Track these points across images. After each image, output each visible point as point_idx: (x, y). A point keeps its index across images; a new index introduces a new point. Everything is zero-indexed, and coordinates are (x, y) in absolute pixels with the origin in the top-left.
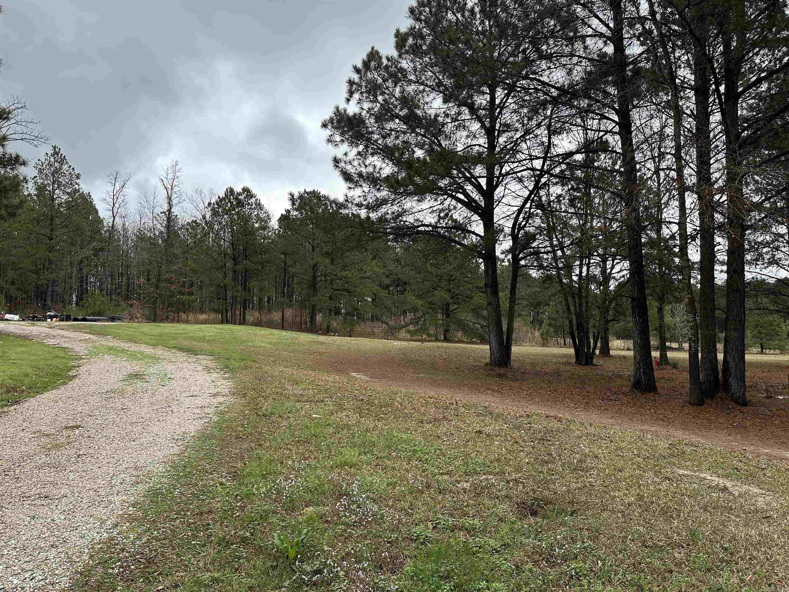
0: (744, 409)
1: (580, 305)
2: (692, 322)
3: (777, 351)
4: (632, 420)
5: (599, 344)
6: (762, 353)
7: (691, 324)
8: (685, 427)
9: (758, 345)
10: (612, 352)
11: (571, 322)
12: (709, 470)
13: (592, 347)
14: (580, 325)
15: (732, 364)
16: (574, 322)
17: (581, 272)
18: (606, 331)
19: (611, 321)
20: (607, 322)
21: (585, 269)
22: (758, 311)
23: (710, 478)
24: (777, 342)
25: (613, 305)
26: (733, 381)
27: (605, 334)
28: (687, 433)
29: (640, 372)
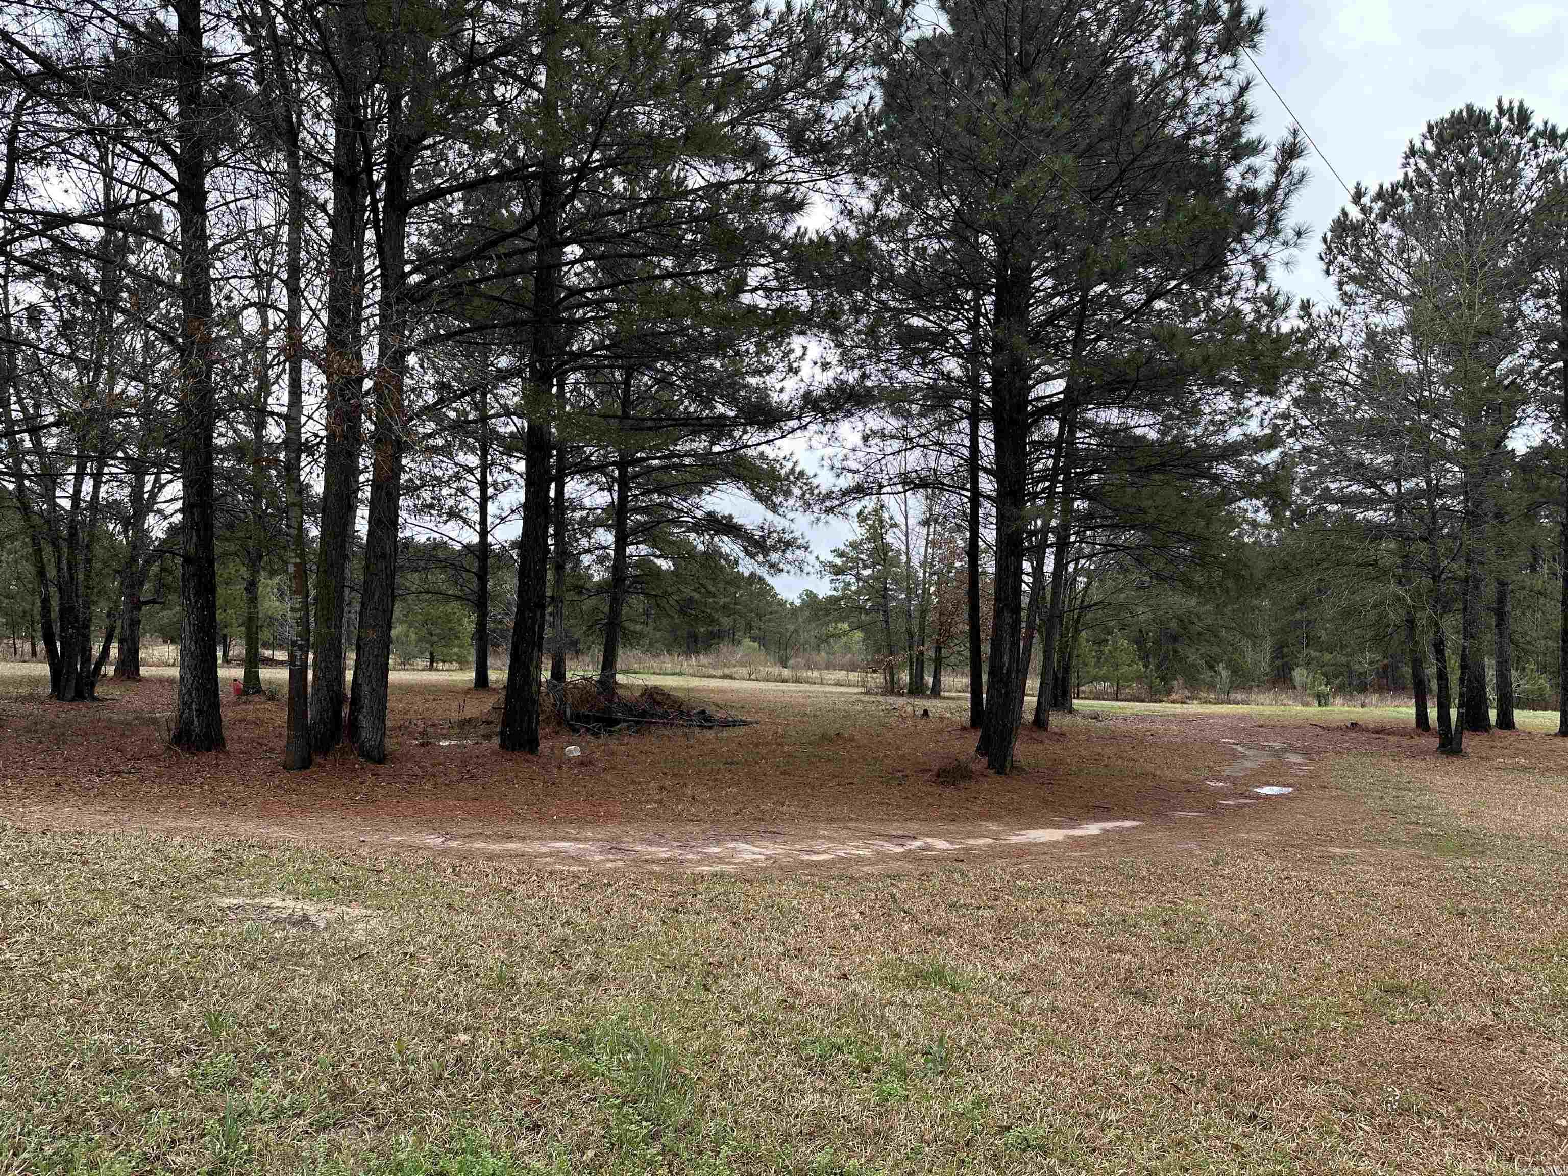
0: (381, 769)
1: (71, 566)
2: (299, 610)
3: (455, 665)
4: (156, 810)
5: (114, 652)
6: (431, 668)
7: (298, 615)
8: (265, 812)
9: (427, 655)
10: (143, 671)
11: (45, 602)
12: (282, 889)
13: (94, 661)
14: (67, 612)
15: (366, 689)
16: (55, 604)
17: (77, 491)
18: (135, 623)
19: (146, 603)
20: (137, 606)
21: (88, 486)
22: (427, 596)
23: (279, 904)
24: (456, 650)
25: (155, 569)
26: (364, 721)
27: (132, 631)
28: (264, 824)
29: (190, 709)
